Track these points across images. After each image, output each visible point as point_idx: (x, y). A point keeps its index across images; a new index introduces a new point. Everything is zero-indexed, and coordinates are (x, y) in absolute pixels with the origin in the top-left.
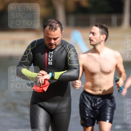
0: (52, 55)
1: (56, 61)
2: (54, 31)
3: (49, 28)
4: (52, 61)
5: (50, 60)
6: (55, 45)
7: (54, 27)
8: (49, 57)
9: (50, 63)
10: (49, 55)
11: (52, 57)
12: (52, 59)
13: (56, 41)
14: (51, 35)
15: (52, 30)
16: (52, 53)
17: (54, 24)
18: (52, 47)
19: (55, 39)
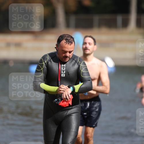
0: (65, 68)
1: (69, 73)
2: (70, 45)
3: (65, 42)
4: (64, 73)
5: (63, 72)
6: (69, 58)
7: (70, 41)
8: (62, 69)
9: (63, 75)
10: (62, 68)
11: (65, 69)
12: (65, 71)
13: (70, 54)
14: (68, 48)
15: (68, 44)
16: (65, 65)
17: (69, 38)
18: (66, 60)
19: (70, 52)
